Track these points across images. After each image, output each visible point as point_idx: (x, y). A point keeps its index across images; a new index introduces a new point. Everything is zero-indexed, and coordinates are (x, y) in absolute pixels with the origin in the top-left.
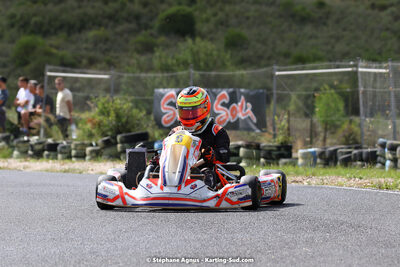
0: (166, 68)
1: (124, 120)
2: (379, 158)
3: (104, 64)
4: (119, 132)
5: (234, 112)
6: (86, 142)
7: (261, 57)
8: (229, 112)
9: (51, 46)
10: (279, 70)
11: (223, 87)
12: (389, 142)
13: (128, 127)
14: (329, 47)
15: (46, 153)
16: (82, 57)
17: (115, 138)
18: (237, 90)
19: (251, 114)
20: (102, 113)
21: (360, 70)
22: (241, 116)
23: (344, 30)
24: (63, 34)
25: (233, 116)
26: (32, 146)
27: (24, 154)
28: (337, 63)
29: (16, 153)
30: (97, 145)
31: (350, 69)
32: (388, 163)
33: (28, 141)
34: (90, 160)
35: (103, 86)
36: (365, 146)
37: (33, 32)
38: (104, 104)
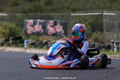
1: (13, 31)
2: (112, 48)
4: (10, 36)
5: (55, 29)
8: (53, 29)
10: (73, 13)
11: (51, 19)
12: (116, 41)
13: (14, 34)
14: (84, 5)
17: (9, 38)
18: (57, 21)
19: (62, 30)
20: (4, 28)
21: (104, 14)
22: (58, 30)
25: (55, 30)
30: (2, 41)
31: (100, 14)
32: (115, 49)
36: (105, 43)
38: (5, 25)
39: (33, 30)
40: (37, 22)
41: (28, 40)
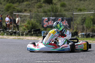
0: (45, 12)
1: (34, 25)
3: (29, 11)
4: (32, 29)
6: (24, 31)
7: (70, 9)
9: (15, 6)
10: (74, 13)
11: (60, 17)
13: (35, 27)
14: (88, 7)
15: (13, 34)
16: (23, 9)
18: (63, 18)
19: (67, 24)
20: (28, 24)
23: (92, 2)
24: (18, 3)
26: (10, 32)
27: (7, 34)
28: (90, 11)
29: (5, 34)
30: (27, 32)
31: (93, 12)
33: (9, 31)
34: (25, 36)
35: (28, 17)
37: (10, 3)
38: (28, 21)
39: (48, 24)
40: (50, 19)
41: (44, 31)
